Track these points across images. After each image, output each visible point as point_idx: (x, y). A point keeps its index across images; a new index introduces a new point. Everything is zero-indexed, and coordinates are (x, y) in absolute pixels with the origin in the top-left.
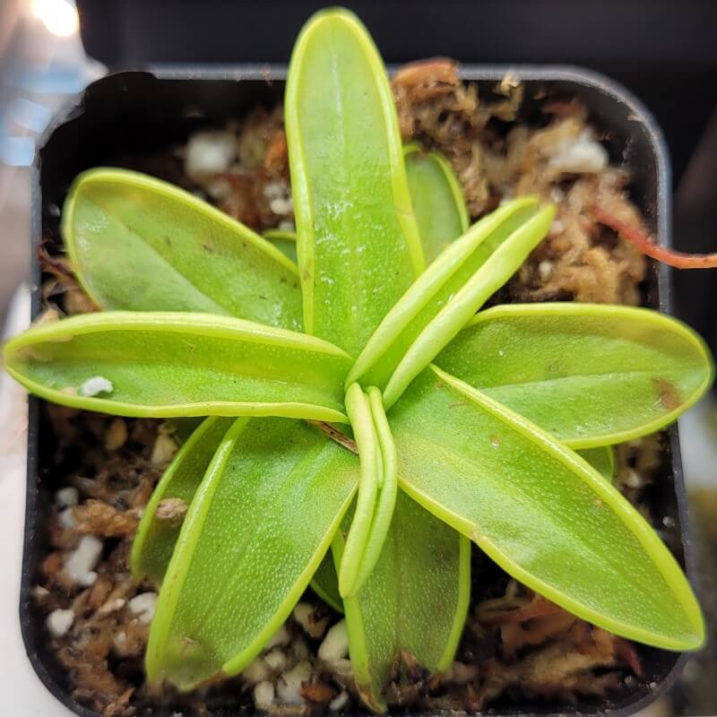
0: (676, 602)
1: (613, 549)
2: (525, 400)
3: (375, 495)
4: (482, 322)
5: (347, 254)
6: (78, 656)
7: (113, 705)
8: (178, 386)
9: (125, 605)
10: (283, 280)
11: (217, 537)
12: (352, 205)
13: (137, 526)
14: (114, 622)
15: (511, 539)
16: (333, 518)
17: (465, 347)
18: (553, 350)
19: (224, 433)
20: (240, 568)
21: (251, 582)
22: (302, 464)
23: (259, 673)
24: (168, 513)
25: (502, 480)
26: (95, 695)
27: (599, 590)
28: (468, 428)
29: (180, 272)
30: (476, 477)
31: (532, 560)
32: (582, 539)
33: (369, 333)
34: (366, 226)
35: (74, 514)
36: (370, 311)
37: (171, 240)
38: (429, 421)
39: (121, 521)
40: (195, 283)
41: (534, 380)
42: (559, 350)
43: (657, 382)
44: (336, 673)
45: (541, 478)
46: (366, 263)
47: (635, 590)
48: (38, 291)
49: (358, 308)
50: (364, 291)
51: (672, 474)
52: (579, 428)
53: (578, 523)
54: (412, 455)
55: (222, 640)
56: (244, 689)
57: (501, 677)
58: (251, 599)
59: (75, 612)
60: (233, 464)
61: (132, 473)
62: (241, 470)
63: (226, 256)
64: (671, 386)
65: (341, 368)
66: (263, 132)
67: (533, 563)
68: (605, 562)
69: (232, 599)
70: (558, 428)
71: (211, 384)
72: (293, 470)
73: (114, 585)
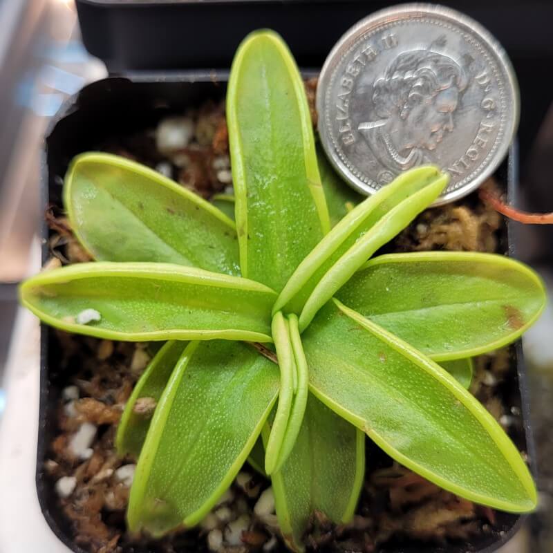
0: (516, 476)
1: (469, 437)
2: (406, 324)
3: (291, 399)
4: (373, 266)
5: (274, 214)
6: (80, 511)
7: (104, 548)
8: (147, 318)
9: (114, 473)
10: (227, 234)
11: (178, 427)
12: (277, 178)
13: (121, 417)
14: (105, 485)
15: (393, 430)
16: (261, 415)
17: (361, 285)
18: (426, 286)
19: (183, 350)
20: (196, 449)
21: (203, 459)
22: (240, 373)
23: (211, 524)
24: (142, 409)
25: (387, 385)
26: (91, 540)
27: (459, 468)
28: (362, 346)
29: (150, 228)
30: (367, 384)
31: (408, 445)
32: (447, 430)
33: (290, 273)
34: (288, 193)
35: (76, 407)
36: (291, 257)
37: (143, 205)
38: (333, 341)
39: (108, 414)
40: (161, 237)
41: (413, 309)
42: (431, 286)
43: (506, 308)
44: (267, 525)
45: (416, 384)
46: (287, 221)
47: (486, 467)
48: (46, 243)
49: (282, 255)
50: (286, 243)
51: (517, 376)
52: (446, 344)
53: (443, 418)
54: (321, 367)
55: (183, 501)
56: (200, 535)
57: (390, 526)
58: (203, 472)
59: (77, 478)
60: (189, 373)
61: (118, 377)
62: (195, 377)
63: (184, 216)
64: (517, 310)
65: (269, 300)
66: (213, 118)
67: (409, 448)
68: (463, 447)
69: (190, 472)
70: (430, 345)
71: (172, 315)
72: (234, 377)
73: (105, 459)
